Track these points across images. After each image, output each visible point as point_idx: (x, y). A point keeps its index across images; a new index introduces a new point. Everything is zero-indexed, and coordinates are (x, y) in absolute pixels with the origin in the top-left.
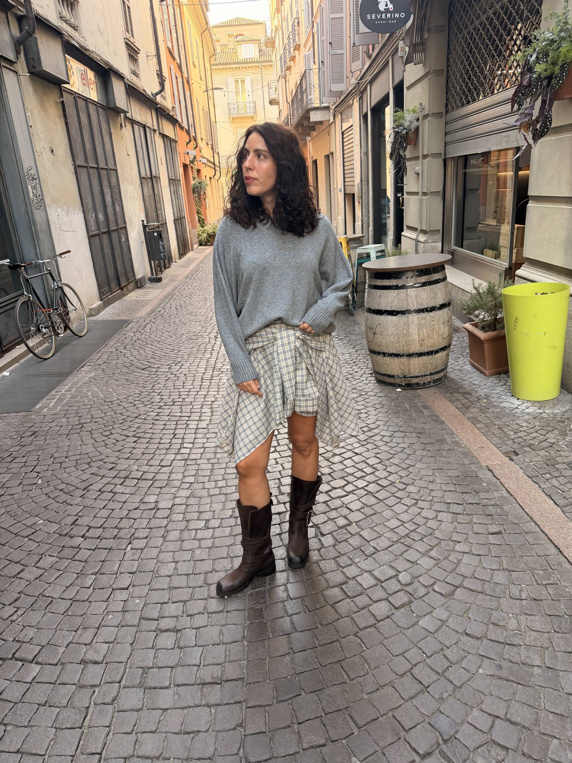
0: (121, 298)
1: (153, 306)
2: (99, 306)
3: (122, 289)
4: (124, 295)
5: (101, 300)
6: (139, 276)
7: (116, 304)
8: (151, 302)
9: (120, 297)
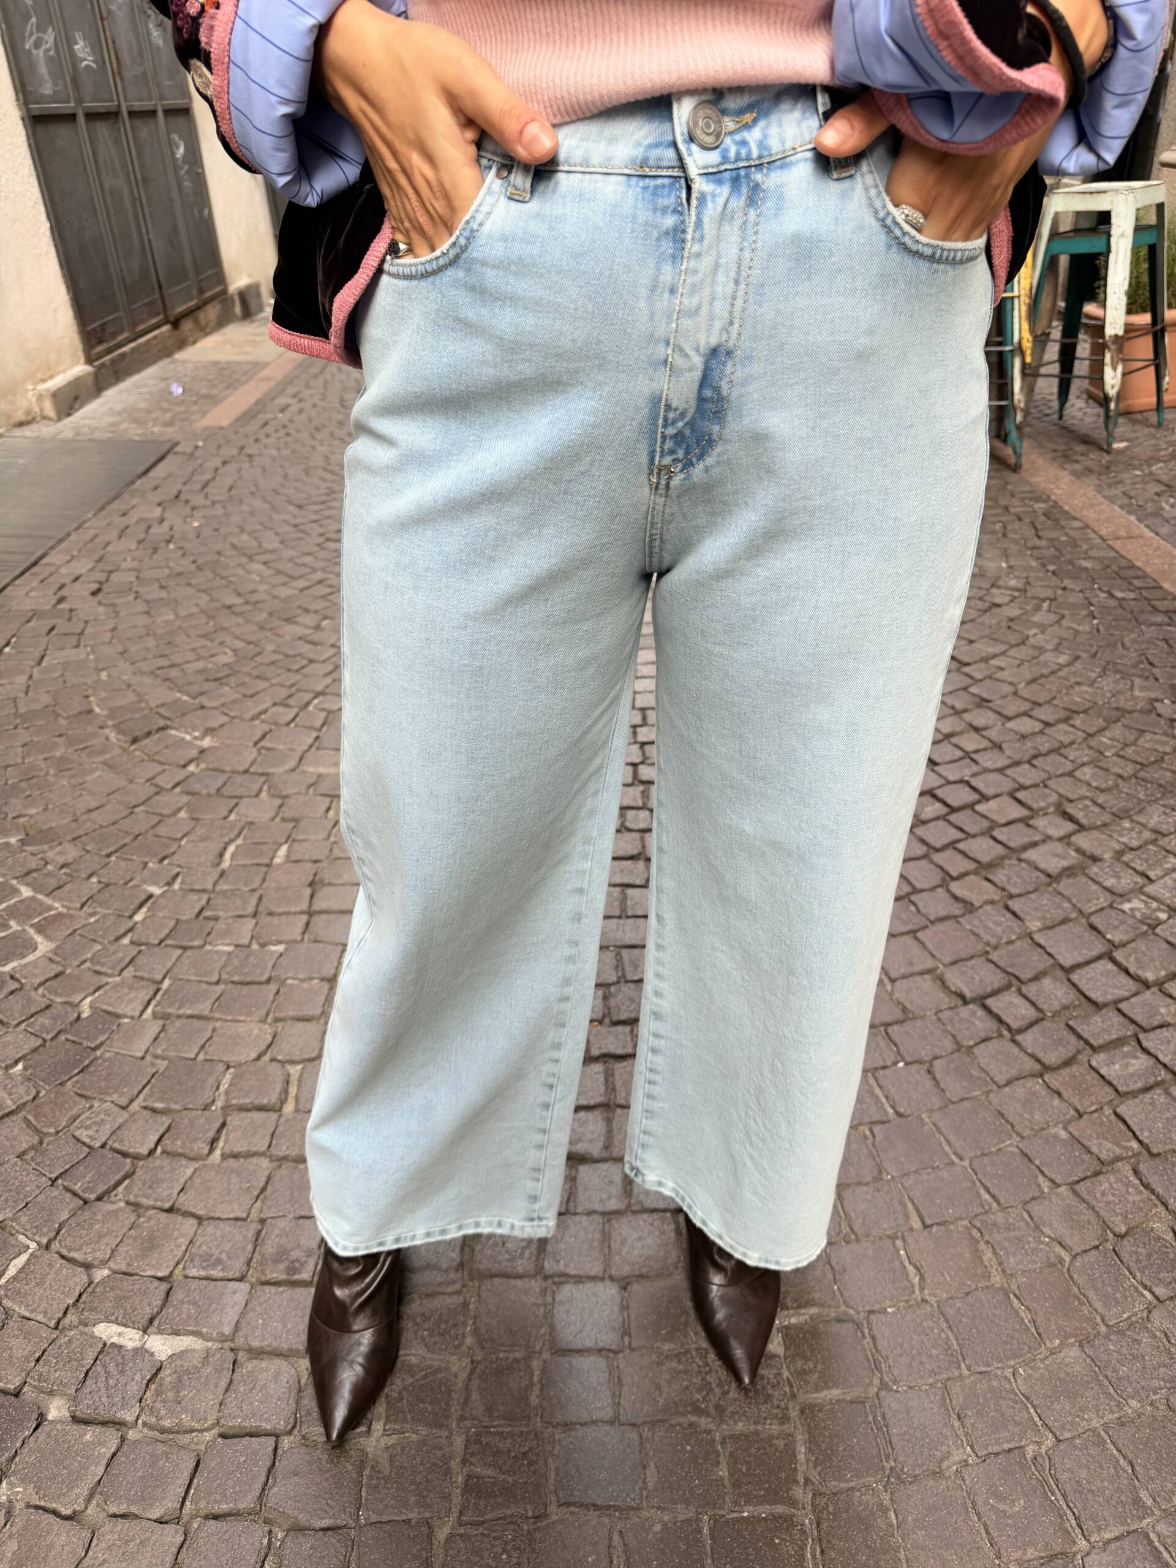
0: (169, 354)
1: (264, 387)
2: (76, 382)
3: (176, 324)
4: (182, 345)
5: (89, 361)
6: (237, 282)
7: (147, 378)
8: (265, 373)
9: (167, 352)
